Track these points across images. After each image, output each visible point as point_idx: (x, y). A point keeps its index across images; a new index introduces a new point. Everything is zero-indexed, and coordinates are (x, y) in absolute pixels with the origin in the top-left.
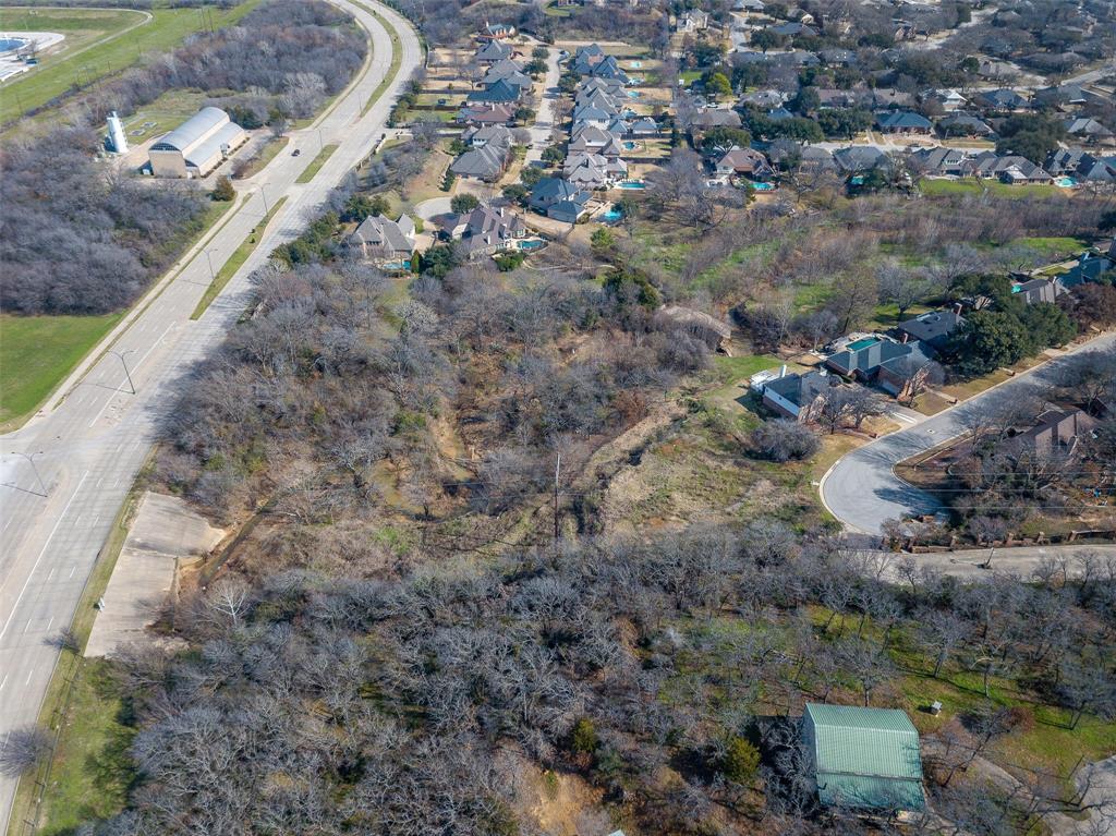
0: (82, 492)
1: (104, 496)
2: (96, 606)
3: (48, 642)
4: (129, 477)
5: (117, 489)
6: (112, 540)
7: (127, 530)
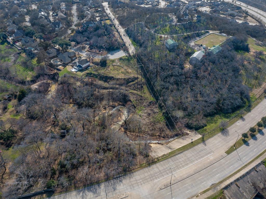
0: (163, 175)
1: (161, 168)
2: (192, 142)
3: (205, 145)
4: (151, 168)
5: (157, 168)
6: (174, 154)
7: (170, 153)
